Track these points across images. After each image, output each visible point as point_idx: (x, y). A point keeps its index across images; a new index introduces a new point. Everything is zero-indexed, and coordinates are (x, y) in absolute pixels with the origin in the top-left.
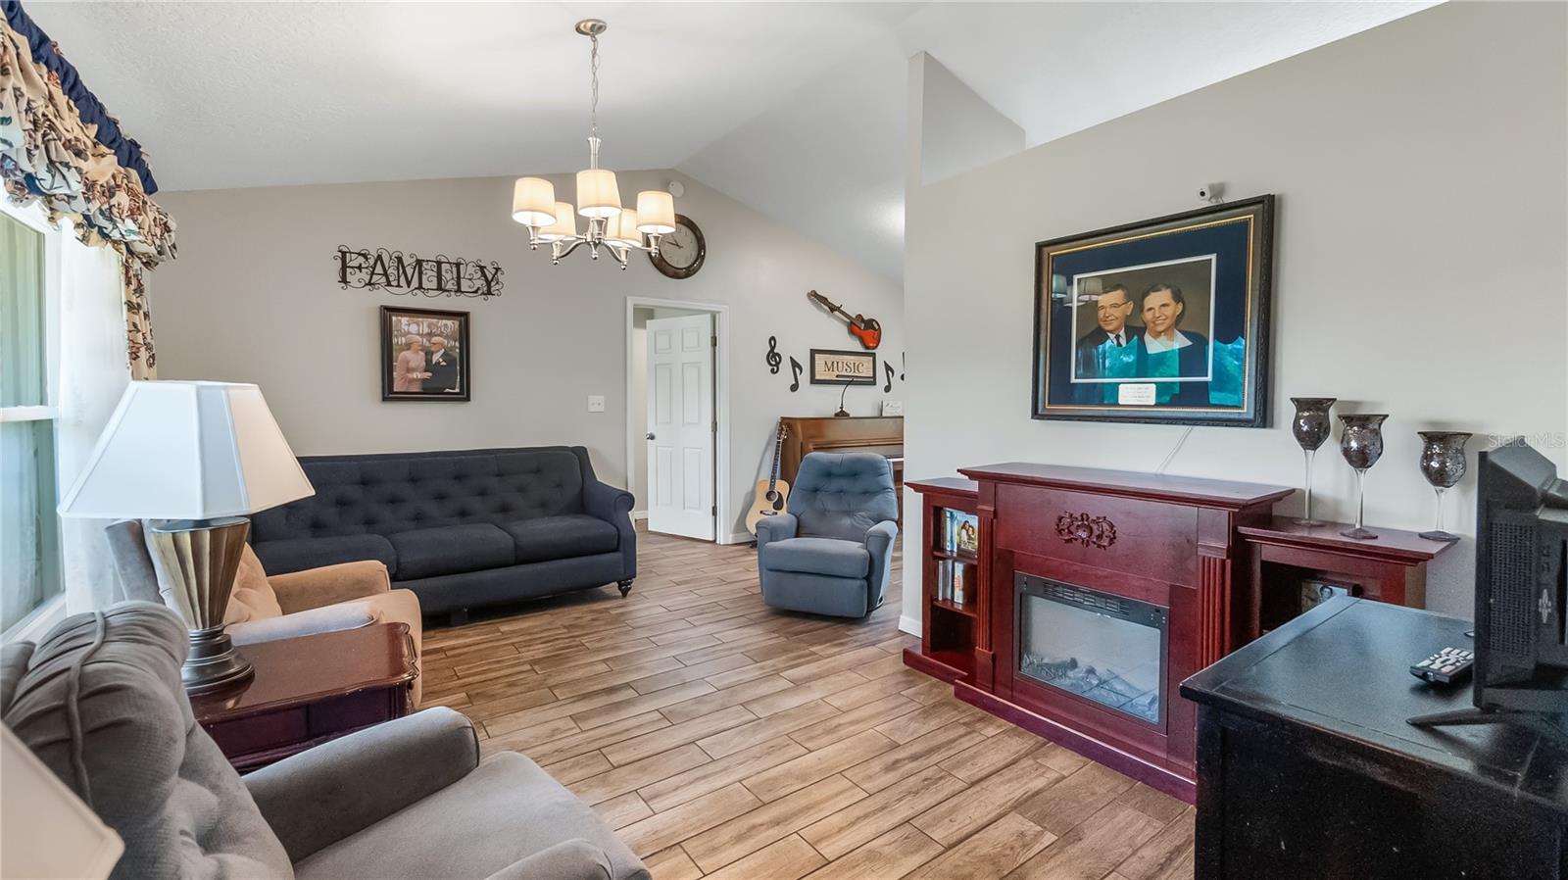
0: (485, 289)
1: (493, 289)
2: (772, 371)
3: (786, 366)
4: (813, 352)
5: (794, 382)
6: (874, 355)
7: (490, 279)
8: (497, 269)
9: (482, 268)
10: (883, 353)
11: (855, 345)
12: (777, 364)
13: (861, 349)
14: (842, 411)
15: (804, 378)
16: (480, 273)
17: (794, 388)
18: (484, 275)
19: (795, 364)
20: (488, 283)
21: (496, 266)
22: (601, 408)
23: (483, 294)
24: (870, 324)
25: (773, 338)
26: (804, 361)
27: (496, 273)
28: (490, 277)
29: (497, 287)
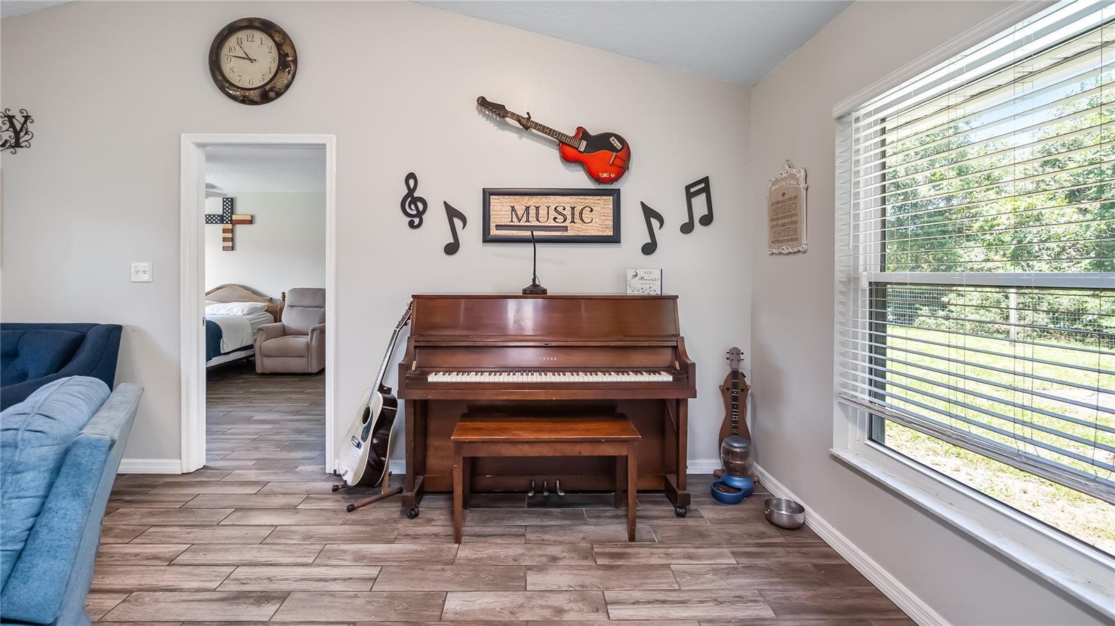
0: (13, 141)
1: (21, 140)
2: (411, 224)
3: (435, 218)
4: (488, 194)
5: (452, 241)
6: (616, 194)
7: (18, 129)
8: (27, 118)
9: (11, 118)
10: (633, 189)
11: (578, 178)
12: (420, 214)
13: (588, 184)
14: (534, 285)
15: (471, 235)
16: (8, 123)
17: (452, 249)
18: (12, 125)
19: (452, 213)
20: (17, 134)
21: (25, 114)
22: (146, 277)
23: (12, 147)
24: (602, 142)
25: (411, 176)
26: (472, 209)
27: (25, 122)
28: (18, 127)
29: (27, 137)
